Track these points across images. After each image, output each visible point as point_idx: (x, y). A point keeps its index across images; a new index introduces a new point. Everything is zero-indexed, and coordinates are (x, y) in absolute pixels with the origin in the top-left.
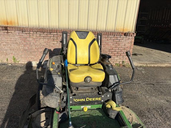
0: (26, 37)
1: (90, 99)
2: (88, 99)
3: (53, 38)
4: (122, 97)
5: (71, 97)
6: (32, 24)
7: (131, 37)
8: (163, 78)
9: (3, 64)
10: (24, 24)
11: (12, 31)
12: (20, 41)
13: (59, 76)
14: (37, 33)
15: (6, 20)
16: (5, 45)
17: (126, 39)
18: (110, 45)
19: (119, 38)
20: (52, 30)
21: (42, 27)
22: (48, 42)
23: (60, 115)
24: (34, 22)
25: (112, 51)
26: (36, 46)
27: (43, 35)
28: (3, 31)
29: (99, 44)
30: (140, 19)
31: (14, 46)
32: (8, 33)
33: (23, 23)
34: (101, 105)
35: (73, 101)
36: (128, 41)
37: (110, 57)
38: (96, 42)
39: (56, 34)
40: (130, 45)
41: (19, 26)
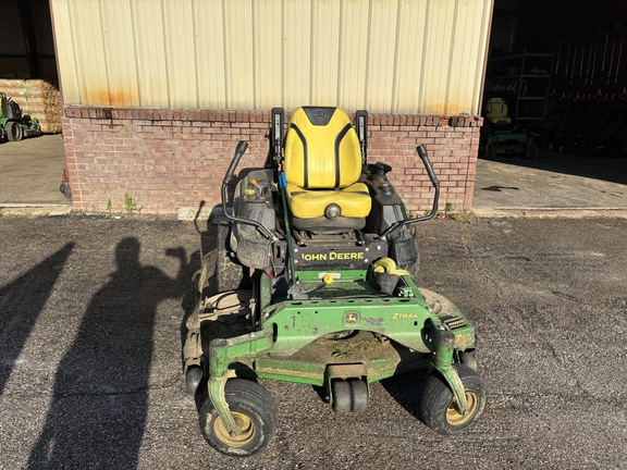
0: (161, 137)
1: (339, 256)
2: (333, 256)
3: (238, 137)
4: (410, 251)
5: (296, 250)
6: (178, 99)
7: (469, 130)
8: (563, 245)
9: (97, 217)
10: (156, 99)
11: (124, 122)
12: (145, 148)
13: (268, 207)
14: (194, 124)
15: (106, 90)
16: (104, 162)
17: (454, 135)
18: (407, 154)
19: (433, 134)
20: (236, 114)
21: (207, 107)
22: (223, 150)
23: (274, 282)
24: (184, 95)
25: (414, 171)
26: (189, 161)
27: (210, 130)
28: (100, 122)
29: (362, 137)
30: (523, 76)
31: (129, 164)
32: (112, 126)
33: (154, 96)
34: (364, 273)
35: (300, 259)
36: (461, 141)
37: (388, 169)
38: (352, 131)
39: (247, 125)
40: (466, 153)
41: (144, 106)
